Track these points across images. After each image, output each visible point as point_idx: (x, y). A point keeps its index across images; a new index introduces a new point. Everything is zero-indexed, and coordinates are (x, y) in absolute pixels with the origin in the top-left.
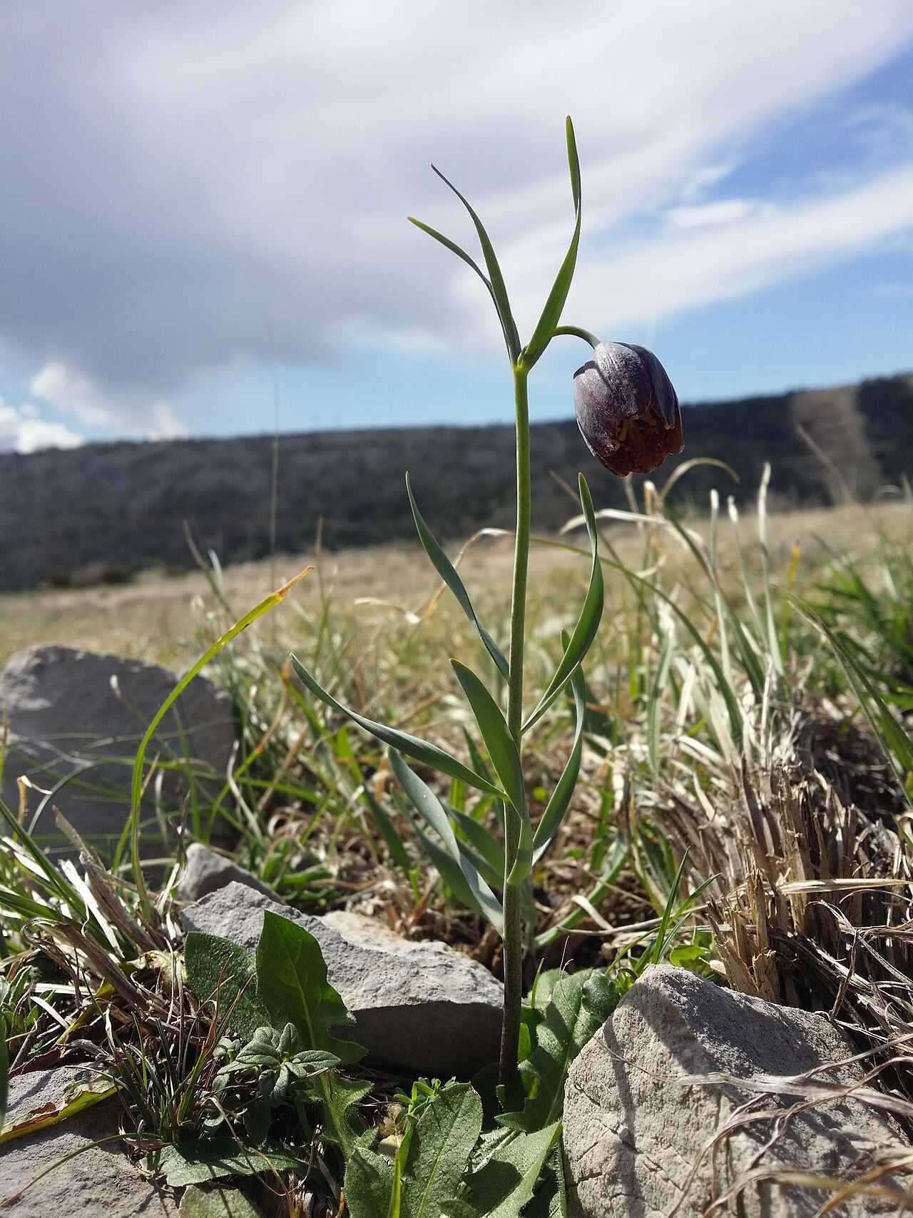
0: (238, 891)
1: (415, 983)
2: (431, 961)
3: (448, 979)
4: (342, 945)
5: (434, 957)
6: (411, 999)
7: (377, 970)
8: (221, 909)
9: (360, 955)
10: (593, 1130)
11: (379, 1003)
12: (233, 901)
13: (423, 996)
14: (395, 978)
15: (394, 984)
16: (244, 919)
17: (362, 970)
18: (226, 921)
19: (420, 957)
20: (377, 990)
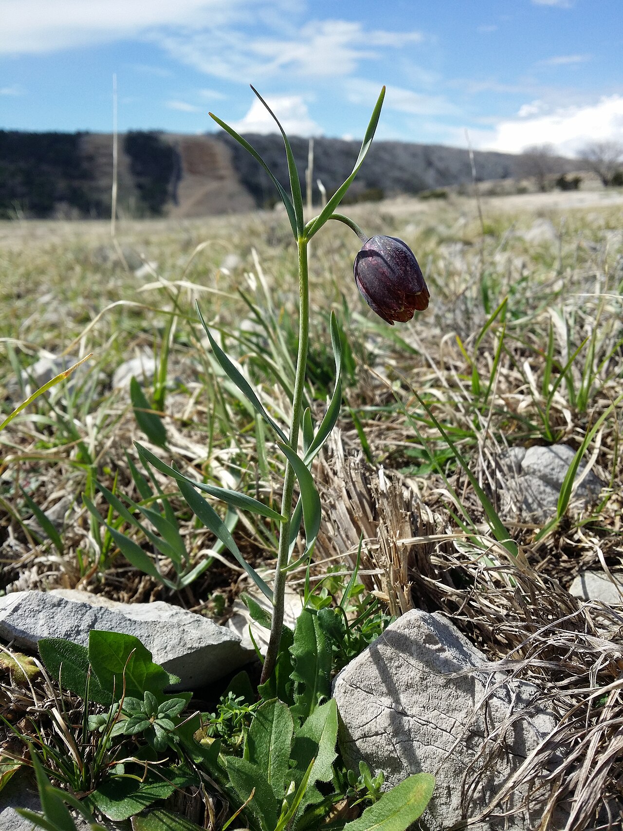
0: (39, 597)
1: (187, 638)
2: (185, 619)
3: (202, 630)
4: (128, 622)
5: (185, 617)
6: (189, 648)
7: (158, 634)
8: (32, 613)
9: (142, 626)
10: (372, 709)
11: (171, 657)
12: (39, 605)
13: (196, 645)
14: (173, 637)
15: (174, 642)
16: (53, 618)
17: (149, 636)
18: (41, 622)
19: (177, 618)
20: (165, 648)
